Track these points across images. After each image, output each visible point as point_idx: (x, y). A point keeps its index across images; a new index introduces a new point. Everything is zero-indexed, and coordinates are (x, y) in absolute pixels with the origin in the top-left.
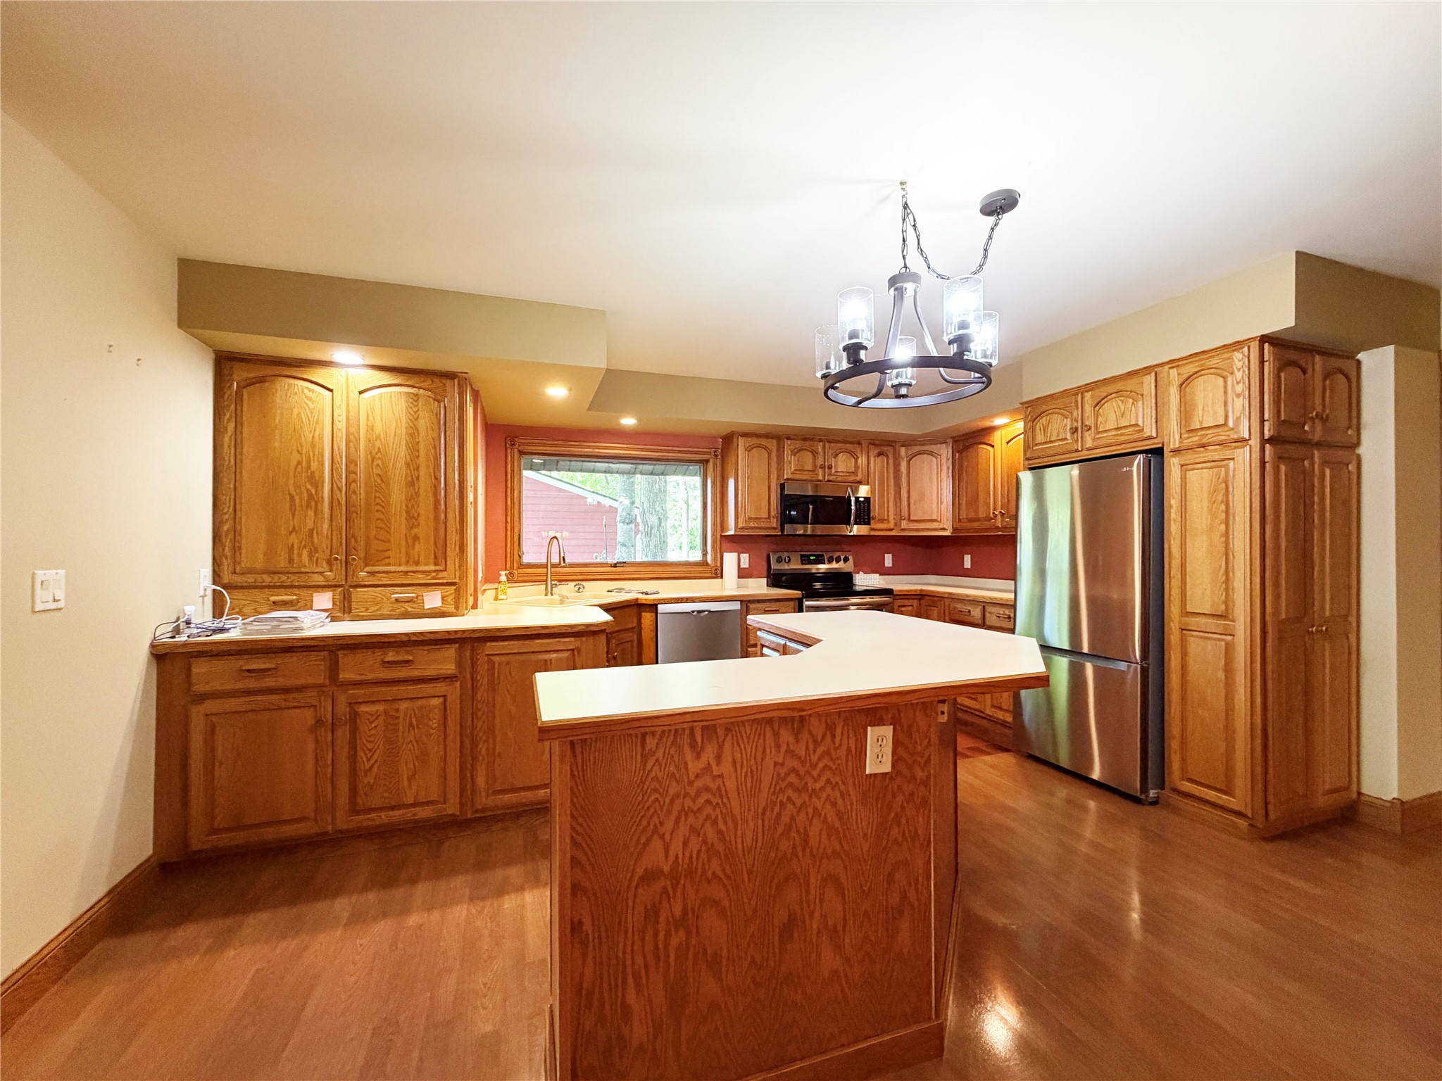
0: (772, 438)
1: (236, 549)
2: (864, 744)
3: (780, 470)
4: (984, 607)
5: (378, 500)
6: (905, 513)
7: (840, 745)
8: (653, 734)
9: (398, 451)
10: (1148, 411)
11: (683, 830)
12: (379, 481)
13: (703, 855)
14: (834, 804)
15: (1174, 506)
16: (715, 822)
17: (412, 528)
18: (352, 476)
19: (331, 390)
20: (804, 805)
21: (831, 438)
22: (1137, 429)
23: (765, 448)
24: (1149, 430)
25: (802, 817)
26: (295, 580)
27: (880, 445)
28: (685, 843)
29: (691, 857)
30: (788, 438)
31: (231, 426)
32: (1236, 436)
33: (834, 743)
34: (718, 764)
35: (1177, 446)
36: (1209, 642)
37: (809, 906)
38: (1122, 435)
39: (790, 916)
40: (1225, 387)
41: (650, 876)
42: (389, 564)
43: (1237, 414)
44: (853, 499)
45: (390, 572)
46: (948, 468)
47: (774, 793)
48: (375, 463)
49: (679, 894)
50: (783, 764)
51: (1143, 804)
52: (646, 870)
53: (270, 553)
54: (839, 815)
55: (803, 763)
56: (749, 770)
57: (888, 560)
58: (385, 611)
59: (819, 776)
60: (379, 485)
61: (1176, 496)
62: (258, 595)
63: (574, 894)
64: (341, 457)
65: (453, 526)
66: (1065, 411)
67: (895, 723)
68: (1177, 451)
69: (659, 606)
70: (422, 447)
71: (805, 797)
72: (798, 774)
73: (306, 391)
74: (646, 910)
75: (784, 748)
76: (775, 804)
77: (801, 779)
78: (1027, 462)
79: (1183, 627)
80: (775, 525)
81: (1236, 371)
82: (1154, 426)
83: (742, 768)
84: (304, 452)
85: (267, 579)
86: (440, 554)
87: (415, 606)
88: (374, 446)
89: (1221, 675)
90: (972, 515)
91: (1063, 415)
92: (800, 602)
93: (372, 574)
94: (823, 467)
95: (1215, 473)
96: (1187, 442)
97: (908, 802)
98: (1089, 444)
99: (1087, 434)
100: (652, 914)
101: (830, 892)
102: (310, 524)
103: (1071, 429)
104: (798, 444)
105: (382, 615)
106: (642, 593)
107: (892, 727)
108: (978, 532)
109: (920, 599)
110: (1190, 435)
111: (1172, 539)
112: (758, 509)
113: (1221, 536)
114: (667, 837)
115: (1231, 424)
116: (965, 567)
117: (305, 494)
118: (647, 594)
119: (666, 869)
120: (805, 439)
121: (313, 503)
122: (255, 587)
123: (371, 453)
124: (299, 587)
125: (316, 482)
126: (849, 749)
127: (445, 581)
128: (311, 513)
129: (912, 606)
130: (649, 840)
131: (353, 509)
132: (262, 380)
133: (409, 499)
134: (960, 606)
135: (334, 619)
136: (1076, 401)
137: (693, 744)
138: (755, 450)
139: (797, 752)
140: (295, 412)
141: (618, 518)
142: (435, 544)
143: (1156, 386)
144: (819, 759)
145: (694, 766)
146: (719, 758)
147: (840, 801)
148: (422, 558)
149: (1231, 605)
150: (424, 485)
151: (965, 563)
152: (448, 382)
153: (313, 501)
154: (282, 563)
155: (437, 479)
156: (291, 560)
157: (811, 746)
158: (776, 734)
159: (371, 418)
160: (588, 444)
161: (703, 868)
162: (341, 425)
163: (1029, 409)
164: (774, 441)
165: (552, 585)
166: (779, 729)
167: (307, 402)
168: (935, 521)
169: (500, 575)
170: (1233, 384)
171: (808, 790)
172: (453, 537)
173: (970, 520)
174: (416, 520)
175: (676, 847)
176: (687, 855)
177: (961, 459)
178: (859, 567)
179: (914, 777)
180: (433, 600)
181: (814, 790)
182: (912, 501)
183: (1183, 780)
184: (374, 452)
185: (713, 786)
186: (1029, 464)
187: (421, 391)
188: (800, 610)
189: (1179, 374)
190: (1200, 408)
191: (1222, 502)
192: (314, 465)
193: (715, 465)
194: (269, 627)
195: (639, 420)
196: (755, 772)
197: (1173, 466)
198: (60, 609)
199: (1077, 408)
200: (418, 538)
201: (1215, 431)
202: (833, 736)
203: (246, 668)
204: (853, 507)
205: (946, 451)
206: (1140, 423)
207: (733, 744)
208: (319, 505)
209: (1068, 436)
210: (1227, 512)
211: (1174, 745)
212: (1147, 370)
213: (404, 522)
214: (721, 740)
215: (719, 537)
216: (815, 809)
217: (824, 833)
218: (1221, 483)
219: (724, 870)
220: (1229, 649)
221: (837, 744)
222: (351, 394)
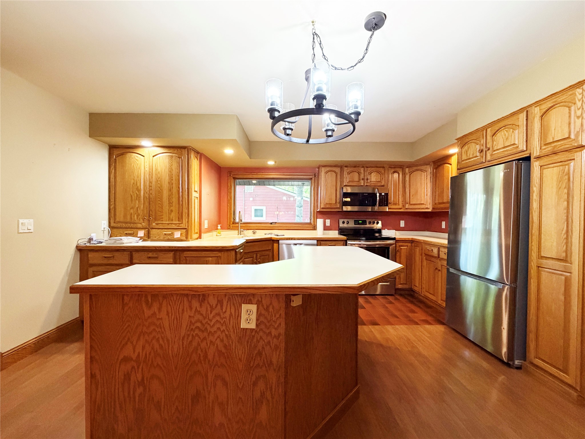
0: (339, 167)
1: (115, 215)
2: (240, 311)
3: (342, 182)
4: (439, 248)
5: (159, 197)
6: (408, 200)
7: (226, 312)
8: (127, 295)
9: (166, 178)
10: (521, 135)
11: (141, 342)
12: (159, 189)
13: (152, 354)
14: (222, 341)
15: (535, 191)
16: (158, 340)
17: (170, 207)
18: (151, 188)
19: (144, 156)
20: (205, 338)
21: (368, 166)
22: (515, 146)
23: (335, 172)
24: (522, 147)
25: (203, 345)
26: (132, 225)
27: (394, 168)
28: (143, 347)
29: (146, 354)
30: (346, 167)
31: (113, 171)
32: (576, 144)
33: (222, 310)
34: (159, 312)
35: (538, 154)
36: (554, 276)
37: (207, 388)
38: (507, 151)
39: (197, 391)
40: (570, 113)
41: (126, 359)
42: (162, 221)
43: (577, 129)
44: (378, 195)
45: (163, 224)
46: (430, 178)
47: (188, 331)
48: (158, 182)
49: (140, 370)
50: (193, 317)
51: (512, 368)
52: (124, 356)
53: (125, 216)
54: (225, 346)
55: (205, 318)
56: (175, 317)
57: (402, 224)
58: (161, 238)
59: (214, 325)
60: (160, 191)
61: (537, 185)
62: (121, 231)
63: (92, 361)
64: (147, 181)
65: (185, 206)
66: (476, 141)
67: (259, 303)
68: (538, 158)
69: (280, 241)
70: (174, 175)
71: (205, 334)
72: (201, 322)
73: (136, 157)
74: (125, 375)
75: (194, 310)
76: (189, 335)
77: (203, 325)
78: (458, 171)
79: (539, 266)
80: (339, 206)
81: (577, 101)
82: (525, 143)
83: (172, 315)
84: (135, 179)
85: (124, 225)
86: (180, 217)
87: (171, 237)
88: (158, 176)
89: (562, 298)
90: (441, 201)
91: (475, 143)
92: (346, 241)
93: (157, 224)
94: (363, 179)
95: (561, 169)
96: (544, 152)
97: (266, 345)
98: (489, 158)
99: (488, 152)
100: (127, 377)
101: (219, 383)
102: (137, 206)
103: (479, 150)
104: (350, 169)
105: (160, 239)
106: (276, 235)
107: (256, 305)
108: (443, 209)
109: (412, 243)
110: (547, 147)
111: (533, 212)
112: (331, 199)
113: (564, 209)
114: (134, 343)
115: (573, 137)
116: (442, 228)
117: (136, 195)
118: (278, 236)
119: (134, 357)
120: (355, 167)
121: (138, 198)
122: (121, 228)
123: (156, 179)
124: (134, 228)
125: (139, 190)
126: (231, 315)
127: (182, 227)
128: (137, 202)
129: (407, 246)
130: (126, 344)
131: (151, 200)
132: (122, 154)
133: (169, 196)
134: (428, 247)
135: (144, 240)
136: (483, 135)
137: (147, 302)
138: (329, 173)
139: (201, 312)
140: (132, 164)
141: (296, 205)
142: (178, 213)
143: (527, 120)
144: (214, 317)
145: (148, 313)
146: (160, 310)
147: (225, 339)
148: (174, 219)
149: (569, 253)
150: (175, 190)
151: (442, 226)
152: (183, 150)
153: (138, 197)
154: (128, 219)
155: (179, 188)
156: (131, 218)
157: (209, 309)
158: (190, 302)
159: (156, 165)
160: (260, 173)
161: (152, 361)
162: (147, 169)
163: (460, 142)
164: (339, 168)
165: (240, 231)
166: (191, 300)
167: (136, 161)
168: (423, 204)
169: (218, 226)
170: (575, 111)
171: (207, 331)
172: (185, 211)
173: (440, 203)
174: (172, 204)
175: (139, 349)
176: (144, 354)
177: (436, 173)
178: (384, 226)
179: (270, 333)
180: (177, 234)
181: (210, 332)
182: (411, 195)
183: (537, 358)
184: (157, 179)
185: (158, 323)
186: (459, 172)
187: (174, 154)
188: (346, 245)
189: (540, 110)
190: (553, 129)
191: (565, 188)
192: (138, 185)
193: (315, 180)
194: (113, 242)
195: (275, 162)
196: (178, 319)
197: (535, 165)
198: (31, 232)
199: (483, 138)
200: (173, 211)
201: (562, 142)
202: (222, 306)
203: (104, 256)
204: (378, 198)
205: (429, 169)
206: (516, 143)
207: (167, 304)
208: (140, 198)
209: (478, 154)
210: (568, 194)
211: (531, 336)
212: (521, 110)
213: (168, 205)
214: (161, 301)
215: (316, 212)
216: (211, 342)
217: (216, 354)
218: (566, 175)
219: (163, 364)
220: (567, 282)
221: (224, 310)
222: (150, 157)
